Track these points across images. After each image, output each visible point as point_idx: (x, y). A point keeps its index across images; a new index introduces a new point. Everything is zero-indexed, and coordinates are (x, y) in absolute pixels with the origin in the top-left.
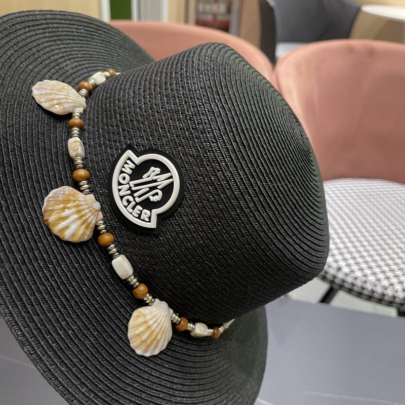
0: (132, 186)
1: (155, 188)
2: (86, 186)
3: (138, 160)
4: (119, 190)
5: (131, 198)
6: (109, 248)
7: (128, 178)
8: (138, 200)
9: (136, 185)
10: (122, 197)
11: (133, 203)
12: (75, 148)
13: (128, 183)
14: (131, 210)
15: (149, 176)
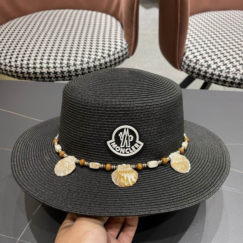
0: (122, 147)
1: (128, 137)
2: (114, 166)
3: (113, 140)
5: (127, 149)
7: (118, 147)
8: (129, 146)
9: (123, 145)
10: (125, 153)
11: (130, 149)
13: (121, 148)
14: (132, 151)
15: (122, 138)
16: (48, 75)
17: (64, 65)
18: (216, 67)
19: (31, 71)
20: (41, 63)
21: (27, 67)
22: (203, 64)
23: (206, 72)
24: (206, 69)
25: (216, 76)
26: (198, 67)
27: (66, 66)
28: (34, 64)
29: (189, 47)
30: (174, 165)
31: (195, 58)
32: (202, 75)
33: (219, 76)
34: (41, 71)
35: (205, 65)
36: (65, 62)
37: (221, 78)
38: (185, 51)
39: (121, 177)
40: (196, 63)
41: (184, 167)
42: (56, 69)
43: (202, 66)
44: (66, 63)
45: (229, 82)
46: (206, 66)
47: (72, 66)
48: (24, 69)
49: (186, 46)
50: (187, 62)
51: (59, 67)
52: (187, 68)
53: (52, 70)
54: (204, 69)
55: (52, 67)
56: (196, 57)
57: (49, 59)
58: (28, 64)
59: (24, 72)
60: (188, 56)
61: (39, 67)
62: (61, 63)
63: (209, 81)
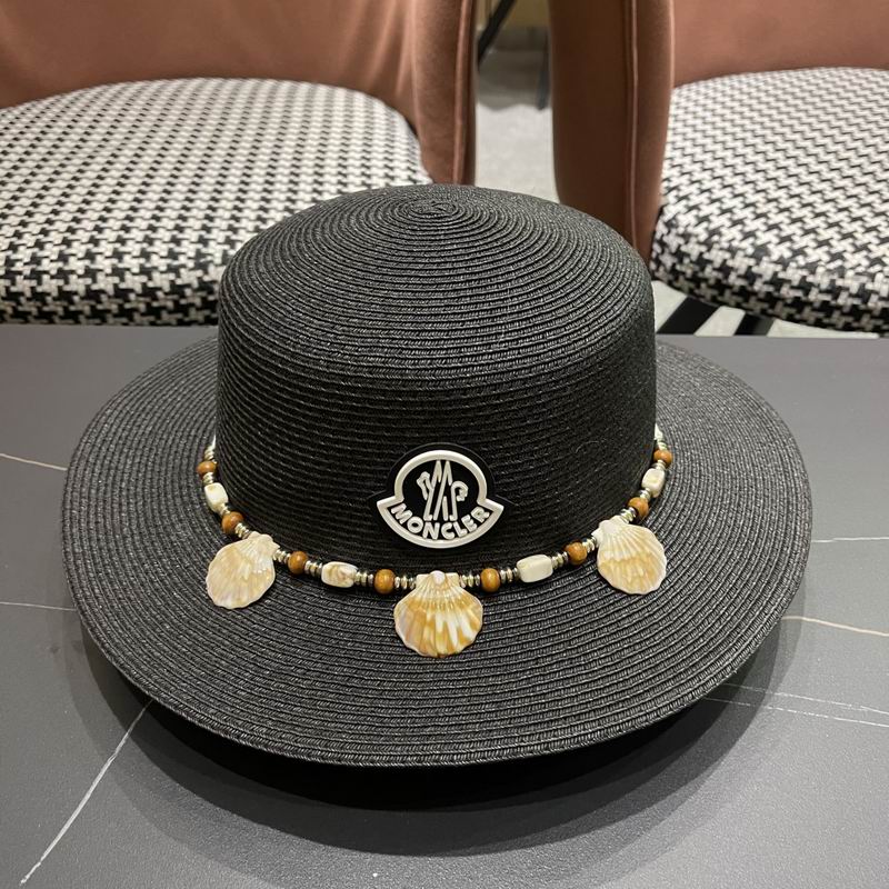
0: (430, 518)
1: (448, 488)
2: (405, 579)
3: (398, 496)
4: (429, 537)
5: (449, 526)
6: (503, 578)
7: (417, 520)
8: (454, 517)
9: (432, 512)
10: (441, 537)
11: (456, 525)
12: (341, 576)
13: (424, 522)
14: (465, 531)
15: (428, 491)
16: (120, 301)
17: (182, 260)
18: (787, 254)
19: (50, 285)
20: (90, 256)
21: (33, 271)
22: (735, 244)
23: (750, 276)
24: (752, 262)
25: (793, 288)
26: (717, 256)
27: (191, 264)
28: (63, 258)
29: (676, 188)
30: (609, 569)
31: (705, 225)
32: (736, 289)
33: (805, 286)
34: (88, 287)
35: (744, 250)
36: (188, 249)
37: (814, 296)
38: (663, 201)
39: (424, 623)
40: (708, 244)
41: (642, 573)
42: (150, 279)
43: (732, 251)
44: (192, 254)
45: (846, 310)
46: (750, 251)
47: (217, 266)
48: (19, 278)
49: (665, 184)
50: (673, 241)
51: (163, 268)
52: (674, 265)
53: (134, 282)
54: (741, 263)
55: (136, 270)
56: (706, 219)
57: (122, 241)
58: (35, 260)
59: (22, 294)
60: (674, 218)
61: (81, 272)
62: (173, 255)
63: (763, 312)
